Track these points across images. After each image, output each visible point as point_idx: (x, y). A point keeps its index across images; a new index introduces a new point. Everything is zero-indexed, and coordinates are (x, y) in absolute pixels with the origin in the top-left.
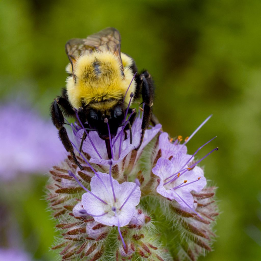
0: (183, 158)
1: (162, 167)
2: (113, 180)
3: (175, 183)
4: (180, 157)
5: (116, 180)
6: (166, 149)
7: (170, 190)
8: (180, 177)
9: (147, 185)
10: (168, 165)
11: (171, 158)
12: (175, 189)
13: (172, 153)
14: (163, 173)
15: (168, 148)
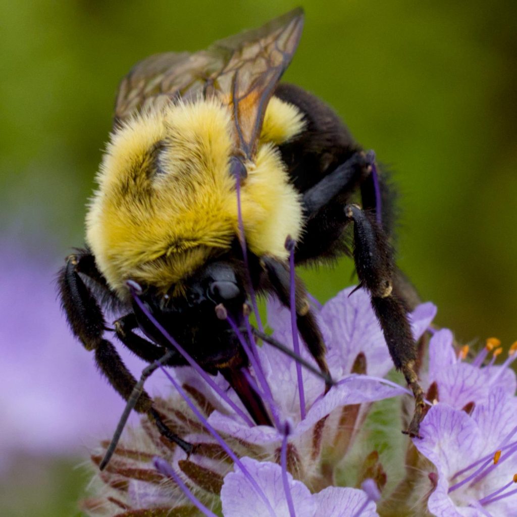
0: (509, 409)
1: (446, 435)
2: (292, 482)
3: (482, 486)
4: (499, 406)
5: (300, 483)
6: (452, 382)
7: (470, 506)
8: (500, 466)
9: (394, 495)
10: (462, 428)
11: (469, 408)
12: (485, 502)
13: (471, 394)
14: (447, 453)
15: (460, 380)
